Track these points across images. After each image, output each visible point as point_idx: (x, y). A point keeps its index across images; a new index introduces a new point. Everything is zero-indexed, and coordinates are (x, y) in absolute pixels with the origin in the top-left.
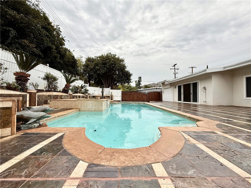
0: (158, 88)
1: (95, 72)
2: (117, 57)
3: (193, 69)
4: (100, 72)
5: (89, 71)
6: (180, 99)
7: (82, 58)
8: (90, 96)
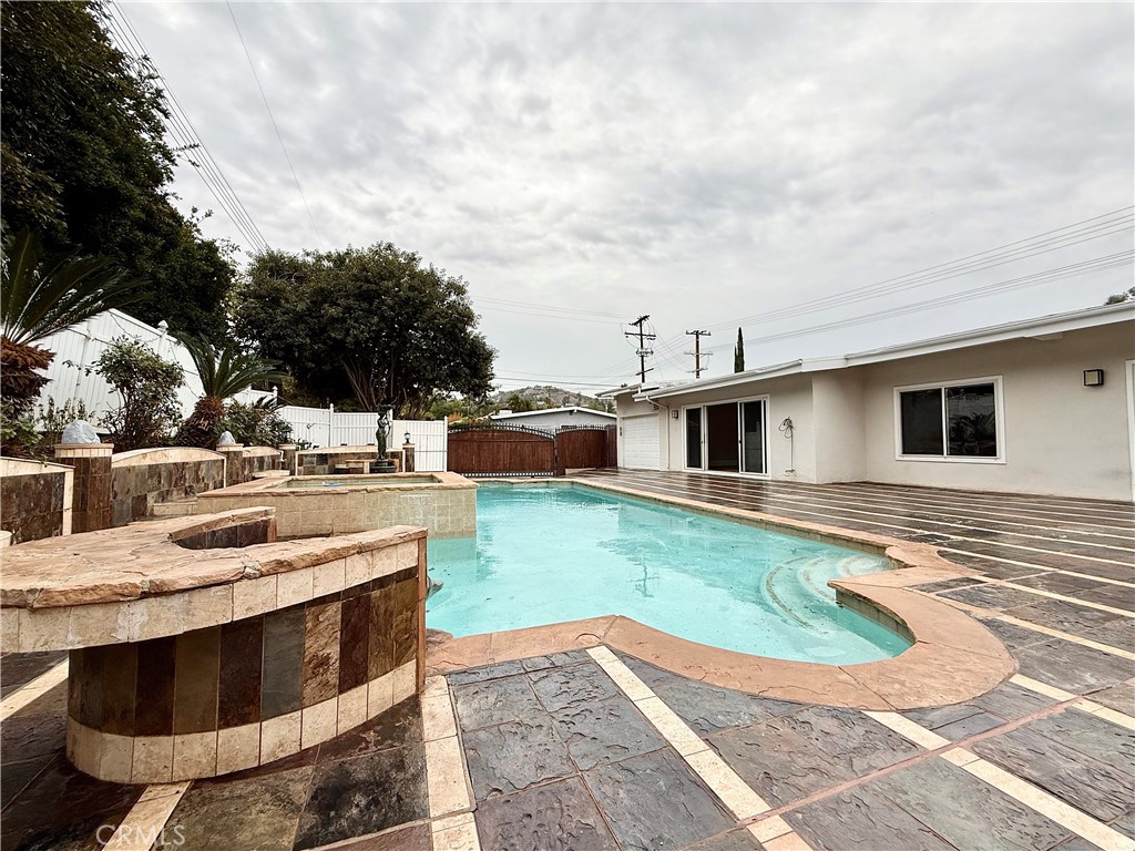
0: (576, 408)
1: (315, 335)
2: (423, 266)
3: (700, 340)
4: (348, 334)
5: (286, 327)
6: (694, 460)
7: (236, 256)
8: (306, 456)
